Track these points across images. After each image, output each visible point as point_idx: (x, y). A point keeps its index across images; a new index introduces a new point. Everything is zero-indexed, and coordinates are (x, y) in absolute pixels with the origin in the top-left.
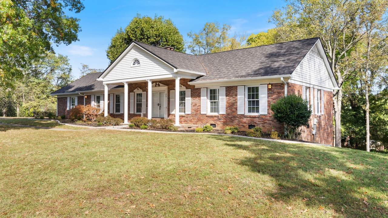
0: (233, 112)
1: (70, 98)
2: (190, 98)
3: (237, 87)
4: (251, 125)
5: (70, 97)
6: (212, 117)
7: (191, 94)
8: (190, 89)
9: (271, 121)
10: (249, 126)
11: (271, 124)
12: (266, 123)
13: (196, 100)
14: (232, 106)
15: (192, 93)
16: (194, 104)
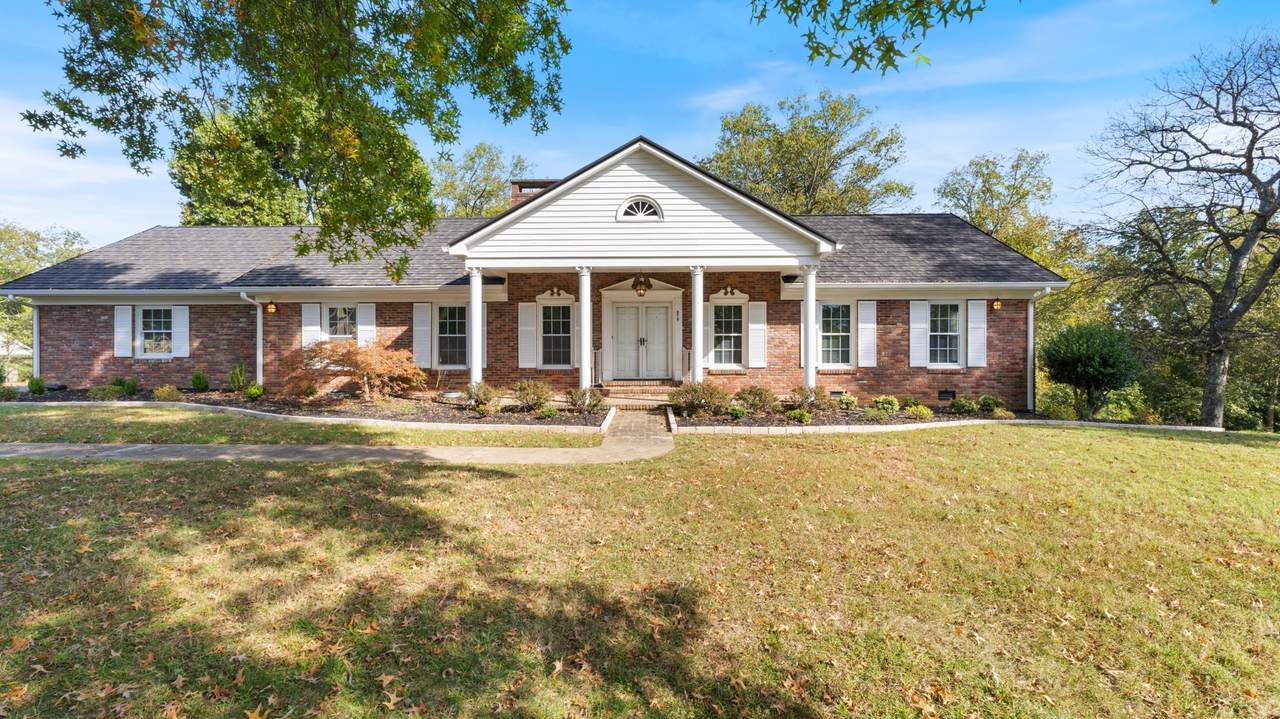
0: (897, 362)
1: (134, 310)
2: (764, 326)
3: (908, 302)
4: (946, 392)
5: (134, 307)
6: (836, 374)
7: (768, 314)
8: (765, 303)
9: (994, 380)
10: (941, 393)
11: (993, 388)
12: (983, 385)
13: (785, 332)
14: (894, 349)
15: (771, 312)
16: (777, 342)
